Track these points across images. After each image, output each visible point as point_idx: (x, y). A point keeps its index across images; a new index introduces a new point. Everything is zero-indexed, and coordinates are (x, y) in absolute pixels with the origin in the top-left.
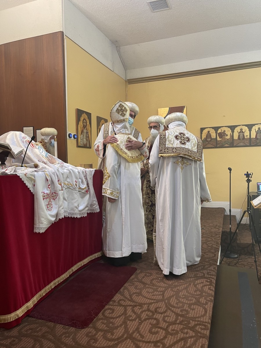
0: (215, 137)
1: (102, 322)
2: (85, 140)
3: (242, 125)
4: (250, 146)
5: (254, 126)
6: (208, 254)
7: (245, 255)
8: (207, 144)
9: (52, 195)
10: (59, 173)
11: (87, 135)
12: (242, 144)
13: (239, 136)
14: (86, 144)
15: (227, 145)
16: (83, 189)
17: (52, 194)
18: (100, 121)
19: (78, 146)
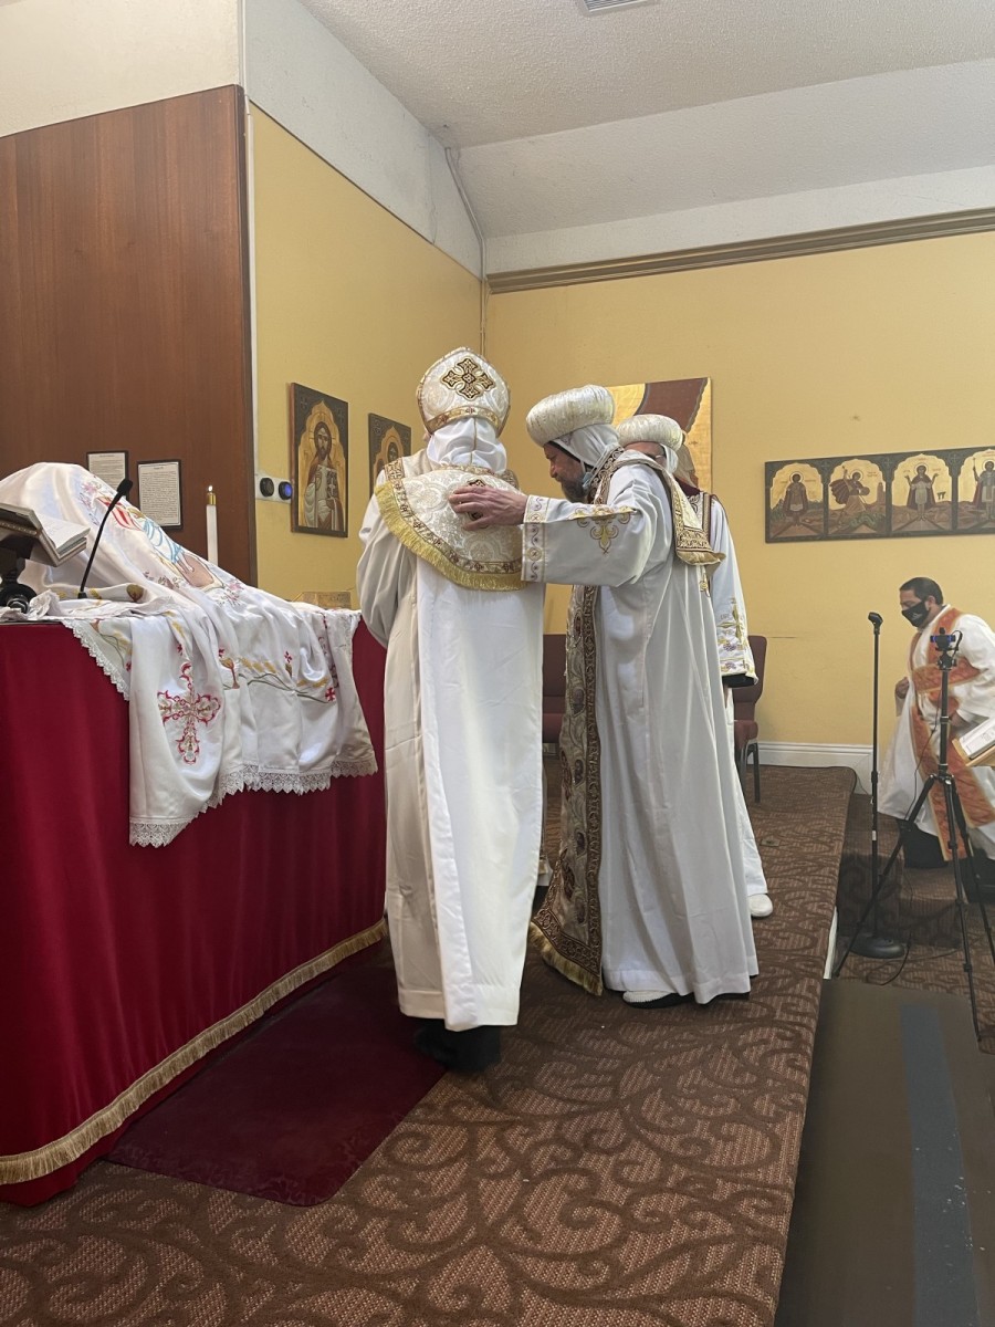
0: (820, 498)
1: (381, 1184)
2: (322, 503)
3: (926, 453)
4: (955, 531)
5: (971, 458)
6: (788, 938)
7: (931, 944)
8: (789, 526)
9: (198, 706)
10: (222, 621)
11: (332, 486)
12: (922, 525)
13: (912, 493)
14: (326, 521)
15: (864, 530)
16: (316, 686)
17: (198, 702)
18: (383, 434)
19: (297, 528)
